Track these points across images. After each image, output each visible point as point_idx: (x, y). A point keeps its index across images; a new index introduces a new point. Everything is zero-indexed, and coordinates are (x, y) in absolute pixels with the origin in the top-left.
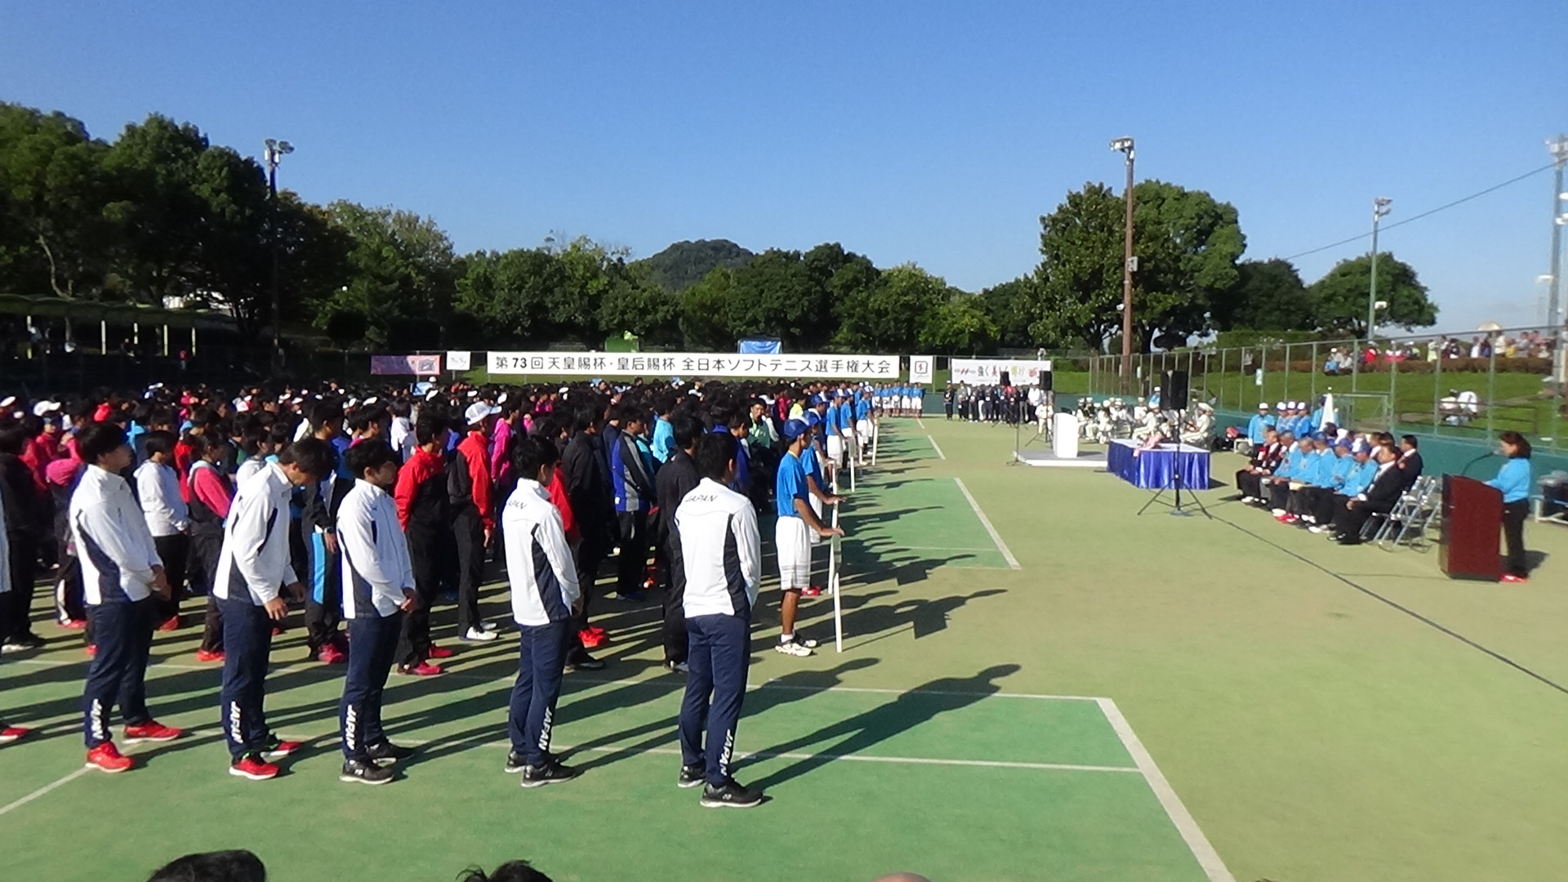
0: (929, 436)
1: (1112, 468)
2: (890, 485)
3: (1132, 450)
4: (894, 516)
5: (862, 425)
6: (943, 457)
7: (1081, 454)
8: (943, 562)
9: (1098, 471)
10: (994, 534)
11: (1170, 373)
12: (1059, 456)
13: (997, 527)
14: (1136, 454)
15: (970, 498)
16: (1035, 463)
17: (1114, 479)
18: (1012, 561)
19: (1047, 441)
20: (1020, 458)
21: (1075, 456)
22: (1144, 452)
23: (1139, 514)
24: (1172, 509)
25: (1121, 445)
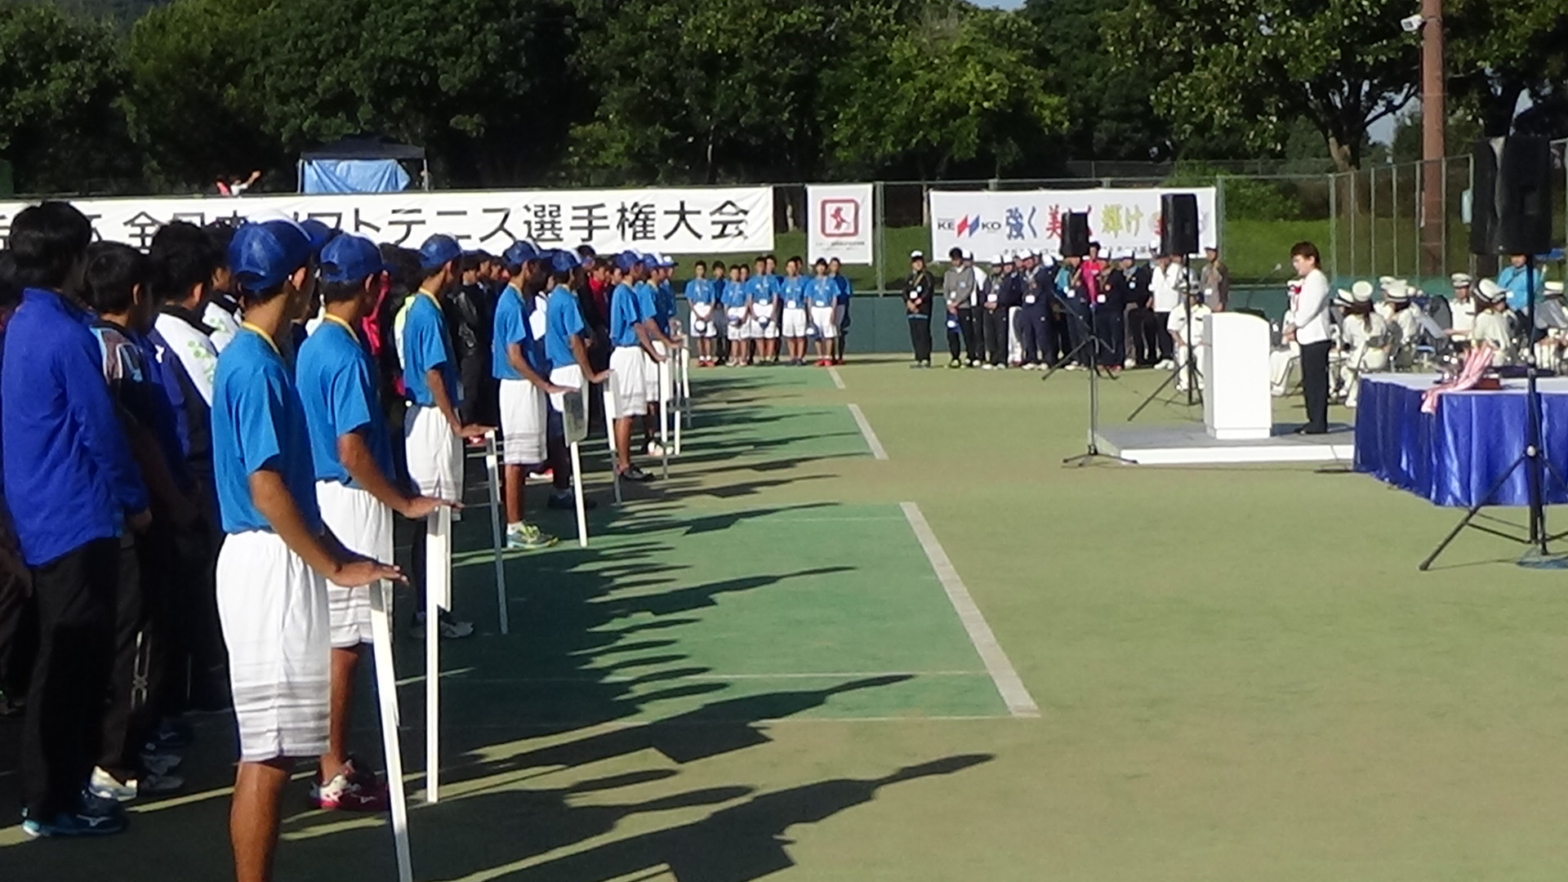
0: (853, 407)
1: (1367, 461)
2: (700, 525)
3: (1418, 397)
4: (700, 597)
5: (624, 360)
6: (880, 453)
7: (1280, 431)
8: (813, 699)
9: (1326, 469)
10: (981, 635)
11: (1498, 144)
12: (1220, 435)
13: (994, 615)
14: (1427, 408)
15: (934, 550)
16: (1146, 457)
17: (1373, 488)
18: (1016, 696)
19: (1191, 403)
20: (1103, 446)
21: (1266, 434)
22: (1448, 396)
23: (1425, 567)
24: (1519, 550)
25: (1388, 385)
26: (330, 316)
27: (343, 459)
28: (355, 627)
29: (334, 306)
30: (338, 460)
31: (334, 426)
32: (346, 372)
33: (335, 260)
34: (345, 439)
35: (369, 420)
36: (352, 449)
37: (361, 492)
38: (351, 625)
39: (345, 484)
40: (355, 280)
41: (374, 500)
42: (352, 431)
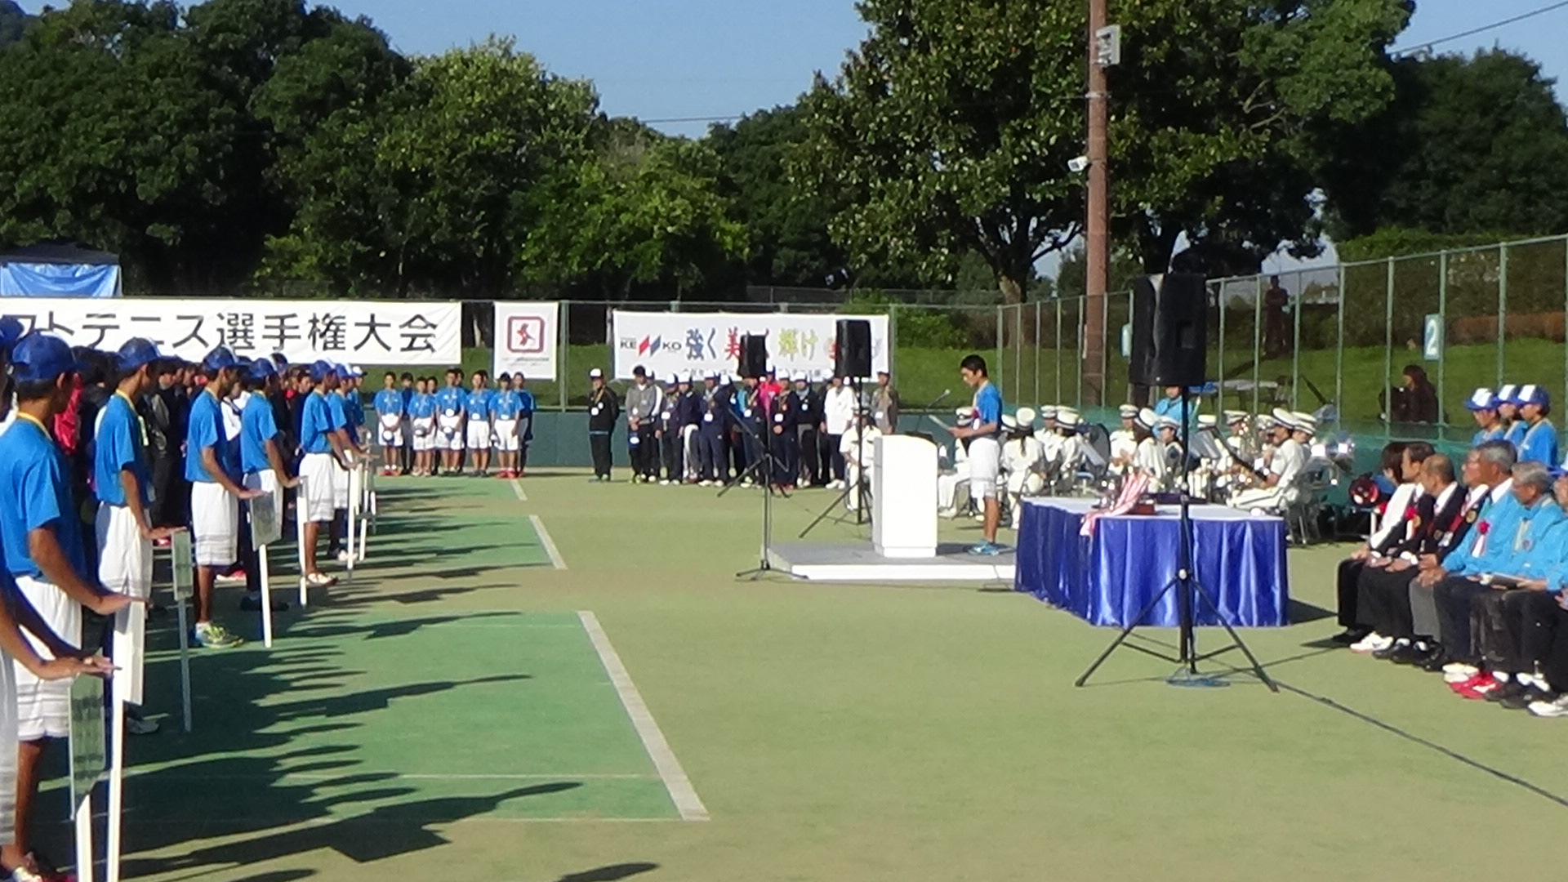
0: (534, 518)
1: (1028, 581)
2: (383, 630)
3: (1077, 520)
4: (375, 700)
6: (559, 564)
7: (945, 550)
8: (486, 804)
9: (988, 588)
10: (654, 741)
11: (1157, 281)
12: (888, 554)
13: (664, 722)
14: (1085, 531)
15: (609, 658)
16: (816, 572)
17: (1032, 606)
18: (686, 800)
19: (860, 522)
20: (775, 561)
21: (931, 553)
22: (1106, 520)
23: (1080, 683)
24: (1171, 669)
25: (1048, 509)
26: (24, 415)
27: (33, 554)
28: (40, 721)
29: (27, 404)
30: (28, 556)
31: (25, 520)
32: (37, 469)
33: (27, 360)
34: (35, 535)
35: (58, 515)
36: (41, 542)
37: (51, 586)
38: (36, 719)
39: (35, 579)
40: (47, 380)
41: (64, 596)
42: (43, 526)
